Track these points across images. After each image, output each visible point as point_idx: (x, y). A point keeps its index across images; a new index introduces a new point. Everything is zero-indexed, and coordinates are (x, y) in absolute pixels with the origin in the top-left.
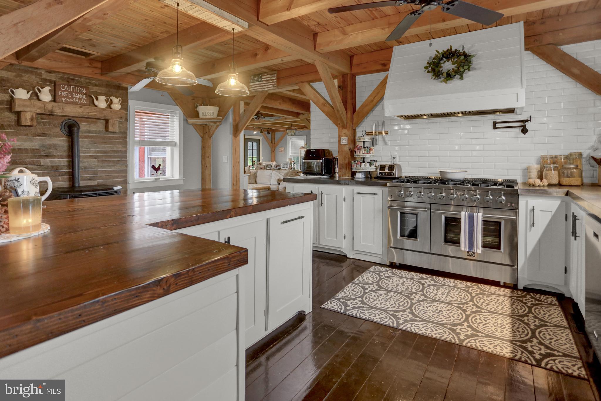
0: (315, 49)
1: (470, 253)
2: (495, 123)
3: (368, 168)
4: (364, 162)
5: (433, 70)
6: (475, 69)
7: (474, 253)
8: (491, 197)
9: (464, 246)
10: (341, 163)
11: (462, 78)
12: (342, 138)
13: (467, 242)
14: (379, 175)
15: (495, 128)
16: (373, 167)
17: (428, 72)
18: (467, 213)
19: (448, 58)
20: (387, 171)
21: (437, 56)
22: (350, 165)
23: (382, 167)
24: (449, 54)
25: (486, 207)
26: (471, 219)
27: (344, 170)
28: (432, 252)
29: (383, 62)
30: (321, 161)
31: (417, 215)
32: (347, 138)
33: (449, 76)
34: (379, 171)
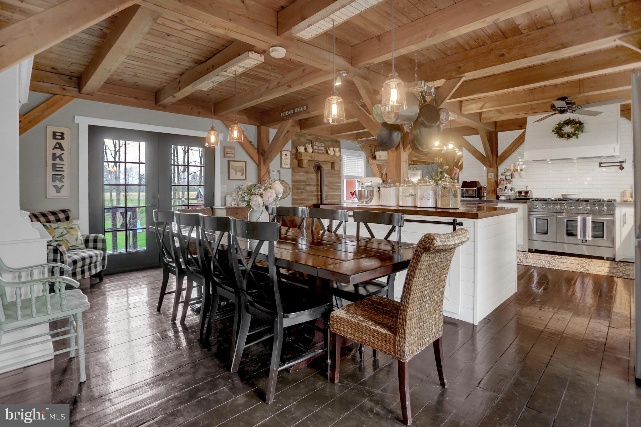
0: (480, 121)
1: (584, 241)
2: (601, 163)
3: (510, 193)
4: (506, 189)
5: (558, 133)
6: (586, 132)
7: (586, 241)
8: (597, 208)
9: (580, 236)
10: (489, 189)
11: (577, 137)
12: (489, 174)
13: (582, 234)
14: (518, 197)
15: (601, 166)
16: (513, 192)
17: (555, 133)
18: (582, 217)
19: (567, 124)
20: (523, 194)
21: (560, 123)
22: (495, 192)
23: (520, 192)
24: (569, 122)
25: (594, 213)
26: (584, 220)
27: (491, 195)
28: (558, 241)
29: (519, 124)
30: (475, 188)
31: (547, 219)
32: (493, 174)
33: (569, 136)
34: (518, 195)
